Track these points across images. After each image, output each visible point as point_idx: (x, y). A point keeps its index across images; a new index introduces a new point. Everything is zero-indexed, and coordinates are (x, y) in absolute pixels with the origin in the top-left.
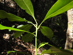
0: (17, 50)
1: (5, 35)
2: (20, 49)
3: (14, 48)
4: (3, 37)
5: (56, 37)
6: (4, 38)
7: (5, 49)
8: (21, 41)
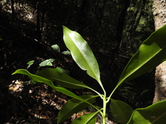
0: (41, 118)
1: (14, 84)
2: (49, 114)
3: (35, 113)
4: (9, 87)
5: (130, 86)
6: (12, 90)
7: (12, 115)
8: (49, 95)
